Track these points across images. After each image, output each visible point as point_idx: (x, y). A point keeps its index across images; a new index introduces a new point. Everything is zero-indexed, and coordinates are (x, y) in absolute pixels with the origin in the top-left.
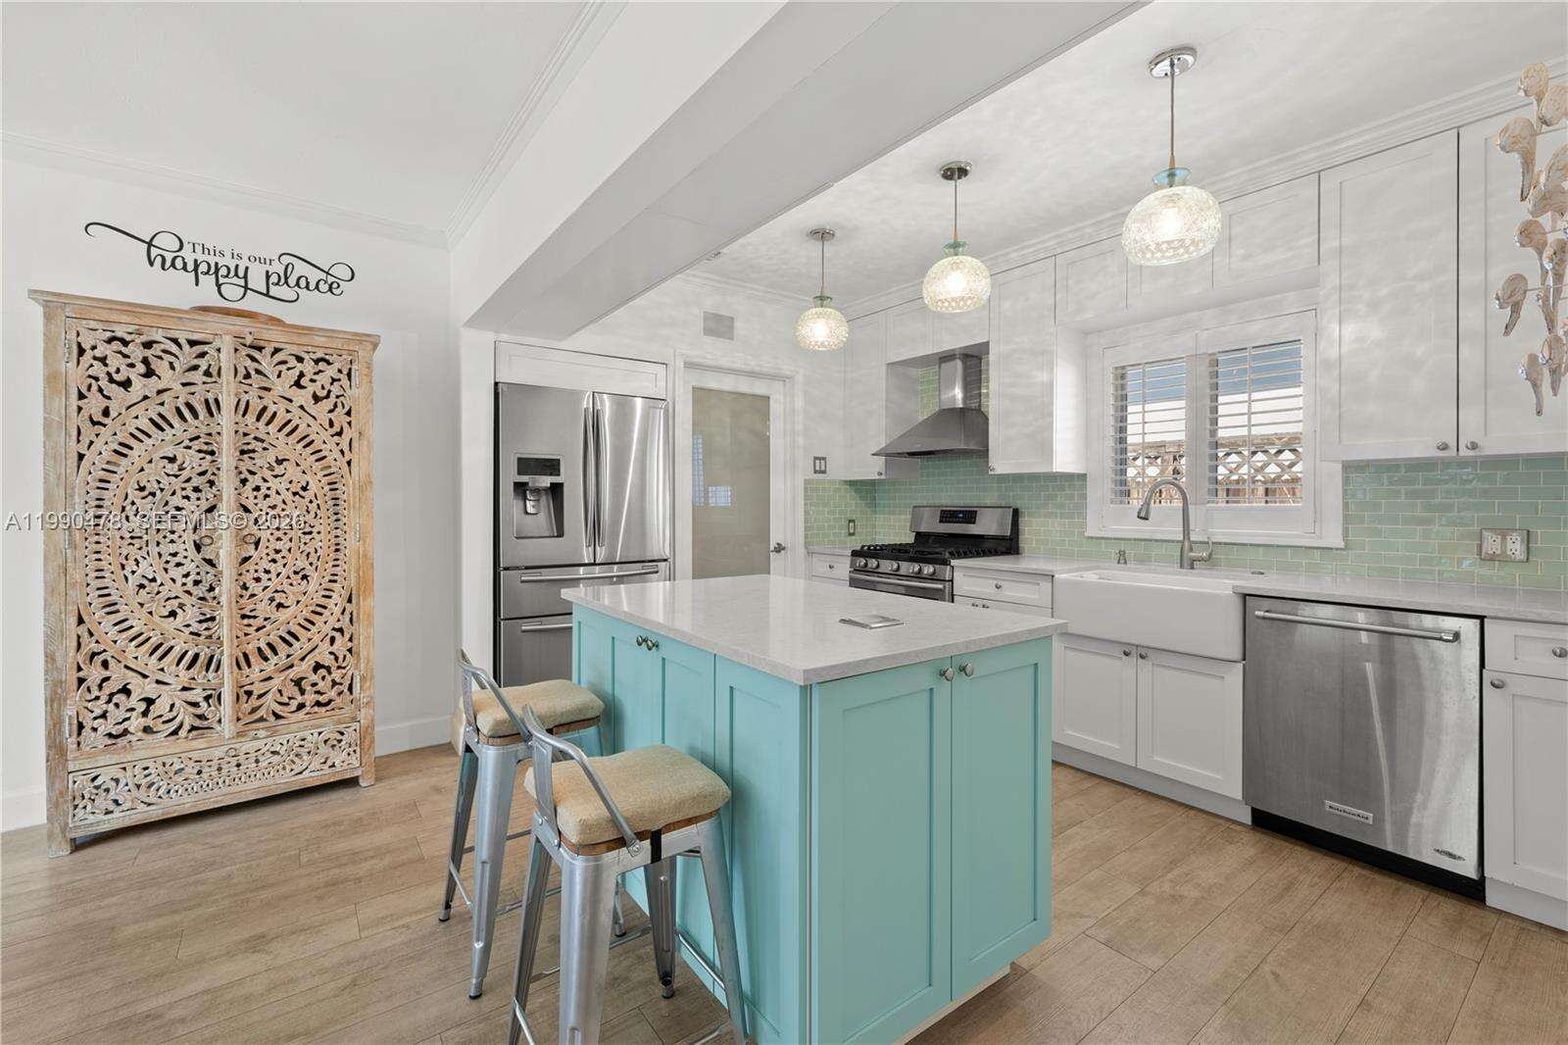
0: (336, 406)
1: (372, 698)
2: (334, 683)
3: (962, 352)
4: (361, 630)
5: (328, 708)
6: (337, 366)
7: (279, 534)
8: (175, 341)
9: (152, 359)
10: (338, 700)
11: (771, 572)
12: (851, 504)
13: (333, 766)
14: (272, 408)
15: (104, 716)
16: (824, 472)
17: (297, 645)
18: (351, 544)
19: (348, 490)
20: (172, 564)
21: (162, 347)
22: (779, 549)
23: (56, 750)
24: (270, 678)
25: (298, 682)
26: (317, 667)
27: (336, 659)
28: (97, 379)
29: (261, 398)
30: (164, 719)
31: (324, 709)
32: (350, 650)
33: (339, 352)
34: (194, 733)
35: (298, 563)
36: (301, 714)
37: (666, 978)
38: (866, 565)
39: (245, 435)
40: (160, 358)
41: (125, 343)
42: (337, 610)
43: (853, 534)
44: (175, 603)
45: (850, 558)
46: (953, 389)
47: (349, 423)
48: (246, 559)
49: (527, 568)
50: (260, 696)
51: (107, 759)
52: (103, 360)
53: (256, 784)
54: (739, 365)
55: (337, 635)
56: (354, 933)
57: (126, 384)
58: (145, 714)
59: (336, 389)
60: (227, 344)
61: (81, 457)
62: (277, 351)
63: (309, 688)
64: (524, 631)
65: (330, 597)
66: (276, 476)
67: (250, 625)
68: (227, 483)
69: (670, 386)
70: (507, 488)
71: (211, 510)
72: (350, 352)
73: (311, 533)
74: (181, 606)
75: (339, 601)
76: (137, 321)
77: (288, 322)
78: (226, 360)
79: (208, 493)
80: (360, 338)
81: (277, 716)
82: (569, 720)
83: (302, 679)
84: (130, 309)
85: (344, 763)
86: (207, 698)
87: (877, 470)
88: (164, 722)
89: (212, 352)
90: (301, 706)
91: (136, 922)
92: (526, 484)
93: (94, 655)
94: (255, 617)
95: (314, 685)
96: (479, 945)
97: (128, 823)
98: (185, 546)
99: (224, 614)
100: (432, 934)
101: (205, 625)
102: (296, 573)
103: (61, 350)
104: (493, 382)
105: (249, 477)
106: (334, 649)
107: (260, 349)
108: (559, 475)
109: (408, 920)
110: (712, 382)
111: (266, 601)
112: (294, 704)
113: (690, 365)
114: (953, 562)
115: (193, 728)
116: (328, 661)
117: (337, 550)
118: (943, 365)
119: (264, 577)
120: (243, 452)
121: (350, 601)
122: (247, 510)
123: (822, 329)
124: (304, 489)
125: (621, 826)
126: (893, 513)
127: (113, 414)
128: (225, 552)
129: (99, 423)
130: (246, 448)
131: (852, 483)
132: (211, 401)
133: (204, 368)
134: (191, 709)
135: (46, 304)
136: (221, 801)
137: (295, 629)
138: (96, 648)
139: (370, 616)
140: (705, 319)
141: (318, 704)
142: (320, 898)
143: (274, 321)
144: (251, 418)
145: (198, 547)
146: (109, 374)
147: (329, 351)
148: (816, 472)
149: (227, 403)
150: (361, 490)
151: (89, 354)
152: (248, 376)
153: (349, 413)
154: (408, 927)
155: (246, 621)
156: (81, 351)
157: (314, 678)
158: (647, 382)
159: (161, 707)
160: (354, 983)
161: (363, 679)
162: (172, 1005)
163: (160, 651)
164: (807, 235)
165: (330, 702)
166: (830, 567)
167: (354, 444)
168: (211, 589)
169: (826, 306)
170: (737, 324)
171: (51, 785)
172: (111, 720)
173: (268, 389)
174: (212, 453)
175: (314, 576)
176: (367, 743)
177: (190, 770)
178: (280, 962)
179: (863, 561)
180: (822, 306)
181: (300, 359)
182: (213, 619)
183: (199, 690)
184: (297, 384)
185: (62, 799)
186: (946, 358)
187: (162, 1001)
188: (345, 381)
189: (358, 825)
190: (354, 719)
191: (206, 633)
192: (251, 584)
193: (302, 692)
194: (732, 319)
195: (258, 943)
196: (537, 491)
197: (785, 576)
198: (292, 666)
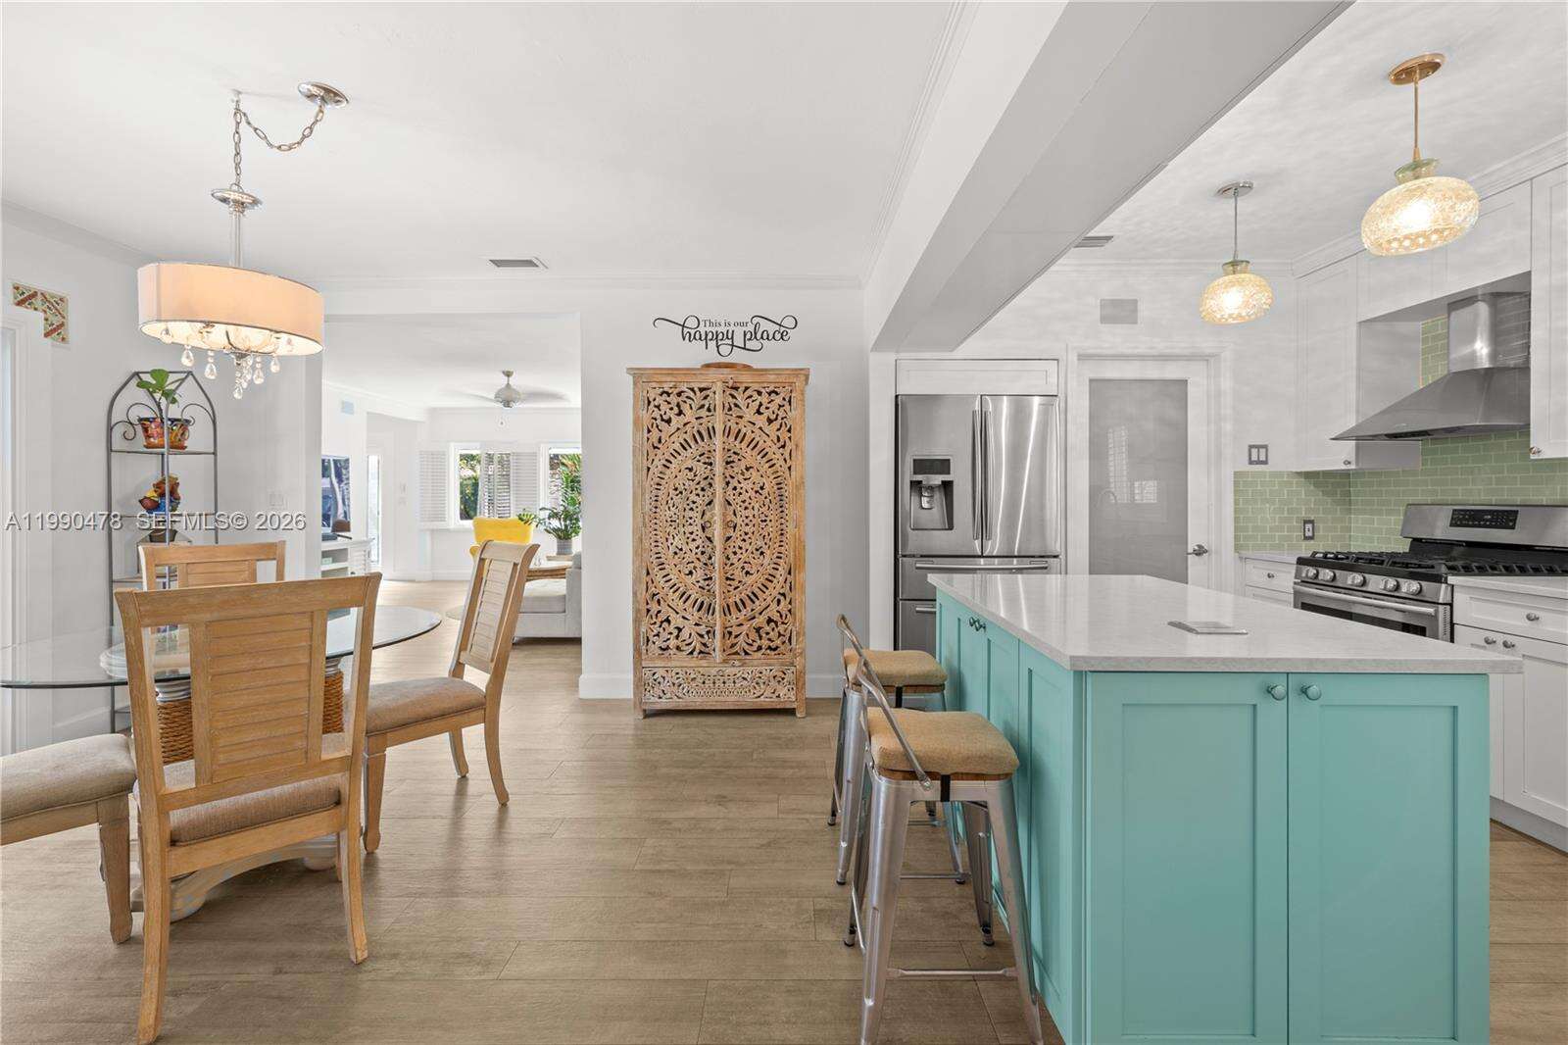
0: (781, 426)
1: (804, 650)
2: (780, 635)
3: (1489, 290)
4: (796, 595)
5: (776, 652)
6: (782, 395)
7: (747, 521)
8: (692, 390)
9: (681, 403)
10: (782, 647)
11: (1190, 582)
12: (1308, 503)
13: (778, 696)
14: (744, 430)
15: (658, 635)
16: (1265, 462)
17: (757, 603)
18: (790, 529)
19: (789, 490)
20: (690, 539)
21: (686, 394)
22: (1200, 551)
23: (637, 651)
24: (742, 625)
25: (758, 630)
26: (770, 621)
27: (781, 616)
28: (656, 419)
29: (737, 424)
30: (686, 642)
31: (773, 653)
32: (790, 611)
33: (783, 385)
34: (702, 655)
35: (758, 543)
36: (759, 654)
37: (986, 927)
38: (1317, 576)
39: (729, 450)
40: (685, 402)
41: (669, 395)
42: (782, 579)
43: (1311, 538)
44: (692, 565)
45: (1295, 566)
46: (1473, 340)
47: (790, 438)
48: (729, 538)
49: (922, 556)
50: (736, 636)
51: (659, 663)
52: (658, 407)
53: (732, 698)
54: (1141, 350)
55: (782, 598)
56: (774, 813)
57: (669, 421)
58: (677, 637)
59: (781, 414)
60: (718, 387)
61: (649, 469)
62: (747, 388)
63: (764, 635)
64: (918, 612)
65: (777, 569)
66: (745, 479)
67: (730, 585)
68: (718, 485)
69: (1062, 381)
70: (906, 487)
71: (710, 503)
72: (791, 384)
73: (765, 521)
74: (695, 568)
75: (783, 572)
76: (674, 379)
77: (755, 367)
78: (719, 399)
79: (709, 492)
80: (796, 372)
81: (746, 653)
82: (916, 683)
83: (760, 628)
84: (671, 371)
85: (786, 696)
86: (708, 632)
87: (1344, 457)
88: (687, 645)
89: (711, 395)
90: (760, 648)
91: (667, 766)
92: (920, 482)
93: (654, 595)
94: (733, 580)
95: (768, 634)
96: (844, 845)
97: (669, 706)
98: (696, 528)
99: (716, 575)
100: (822, 831)
101: (707, 582)
102: (757, 550)
103: (640, 403)
104: (894, 395)
105: (731, 480)
106: (780, 608)
107: (736, 389)
108: (949, 473)
109: (807, 816)
110: (1112, 371)
111: (740, 569)
112: (756, 645)
113: (1083, 357)
114: (1452, 579)
115: (701, 652)
116: (776, 617)
117: (782, 534)
118: (1453, 314)
119: (739, 551)
120: (727, 463)
121: (790, 573)
122: (729, 504)
123: (1232, 300)
124: (762, 488)
125: (912, 761)
126: (1379, 513)
127: (663, 441)
128: (717, 532)
129: (657, 448)
130: (729, 460)
131: (1308, 475)
132: (710, 428)
133: (707, 406)
134: (700, 639)
135: (634, 376)
136: (714, 705)
137: (756, 591)
138: (656, 591)
139: (803, 587)
140: (1102, 306)
141: (770, 648)
142: (759, 784)
143: (747, 367)
144: (732, 438)
145: (703, 528)
146: (661, 416)
147: (777, 385)
148: (1251, 462)
149: (719, 428)
150: (798, 488)
151: (652, 404)
152: (730, 409)
153: (789, 431)
154: (807, 820)
155: (728, 582)
156: (649, 402)
157: (768, 629)
158: (1036, 380)
159: (685, 634)
160: (769, 844)
161: (798, 634)
162: (676, 820)
163: (684, 596)
164: (1215, 195)
165: (777, 648)
166: (1269, 576)
167: (793, 454)
168: (710, 558)
169: (1241, 272)
170: (1141, 306)
171: (635, 676)
172: (662, 639)
173: (741, 417)
174: (711, 464)
175: (768, 552)
176: (800, 684)
177: (700, 680)
178: (731, 815)
179: (1312, 571)
180: (1234, 273)
181: (760, 393)
182: (711, 578)
183: (704, 626)
184: (758, 412)
185: (640, 684)
186: (1461, 302)
187: (673, 815)
188: (787, 407)
189: (789, 744)
190: (792, 664)
191: (707, 588)
192: (732, 556)
193: (761, 638)
194: (1135, 302)
195: (721, 800)
196: (931, 488)
197: (1208, 588)
198: (754, 618)
